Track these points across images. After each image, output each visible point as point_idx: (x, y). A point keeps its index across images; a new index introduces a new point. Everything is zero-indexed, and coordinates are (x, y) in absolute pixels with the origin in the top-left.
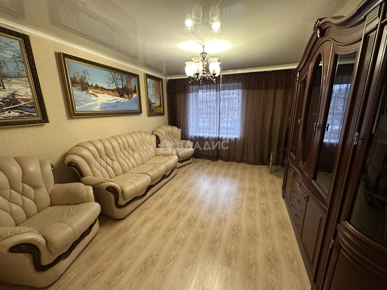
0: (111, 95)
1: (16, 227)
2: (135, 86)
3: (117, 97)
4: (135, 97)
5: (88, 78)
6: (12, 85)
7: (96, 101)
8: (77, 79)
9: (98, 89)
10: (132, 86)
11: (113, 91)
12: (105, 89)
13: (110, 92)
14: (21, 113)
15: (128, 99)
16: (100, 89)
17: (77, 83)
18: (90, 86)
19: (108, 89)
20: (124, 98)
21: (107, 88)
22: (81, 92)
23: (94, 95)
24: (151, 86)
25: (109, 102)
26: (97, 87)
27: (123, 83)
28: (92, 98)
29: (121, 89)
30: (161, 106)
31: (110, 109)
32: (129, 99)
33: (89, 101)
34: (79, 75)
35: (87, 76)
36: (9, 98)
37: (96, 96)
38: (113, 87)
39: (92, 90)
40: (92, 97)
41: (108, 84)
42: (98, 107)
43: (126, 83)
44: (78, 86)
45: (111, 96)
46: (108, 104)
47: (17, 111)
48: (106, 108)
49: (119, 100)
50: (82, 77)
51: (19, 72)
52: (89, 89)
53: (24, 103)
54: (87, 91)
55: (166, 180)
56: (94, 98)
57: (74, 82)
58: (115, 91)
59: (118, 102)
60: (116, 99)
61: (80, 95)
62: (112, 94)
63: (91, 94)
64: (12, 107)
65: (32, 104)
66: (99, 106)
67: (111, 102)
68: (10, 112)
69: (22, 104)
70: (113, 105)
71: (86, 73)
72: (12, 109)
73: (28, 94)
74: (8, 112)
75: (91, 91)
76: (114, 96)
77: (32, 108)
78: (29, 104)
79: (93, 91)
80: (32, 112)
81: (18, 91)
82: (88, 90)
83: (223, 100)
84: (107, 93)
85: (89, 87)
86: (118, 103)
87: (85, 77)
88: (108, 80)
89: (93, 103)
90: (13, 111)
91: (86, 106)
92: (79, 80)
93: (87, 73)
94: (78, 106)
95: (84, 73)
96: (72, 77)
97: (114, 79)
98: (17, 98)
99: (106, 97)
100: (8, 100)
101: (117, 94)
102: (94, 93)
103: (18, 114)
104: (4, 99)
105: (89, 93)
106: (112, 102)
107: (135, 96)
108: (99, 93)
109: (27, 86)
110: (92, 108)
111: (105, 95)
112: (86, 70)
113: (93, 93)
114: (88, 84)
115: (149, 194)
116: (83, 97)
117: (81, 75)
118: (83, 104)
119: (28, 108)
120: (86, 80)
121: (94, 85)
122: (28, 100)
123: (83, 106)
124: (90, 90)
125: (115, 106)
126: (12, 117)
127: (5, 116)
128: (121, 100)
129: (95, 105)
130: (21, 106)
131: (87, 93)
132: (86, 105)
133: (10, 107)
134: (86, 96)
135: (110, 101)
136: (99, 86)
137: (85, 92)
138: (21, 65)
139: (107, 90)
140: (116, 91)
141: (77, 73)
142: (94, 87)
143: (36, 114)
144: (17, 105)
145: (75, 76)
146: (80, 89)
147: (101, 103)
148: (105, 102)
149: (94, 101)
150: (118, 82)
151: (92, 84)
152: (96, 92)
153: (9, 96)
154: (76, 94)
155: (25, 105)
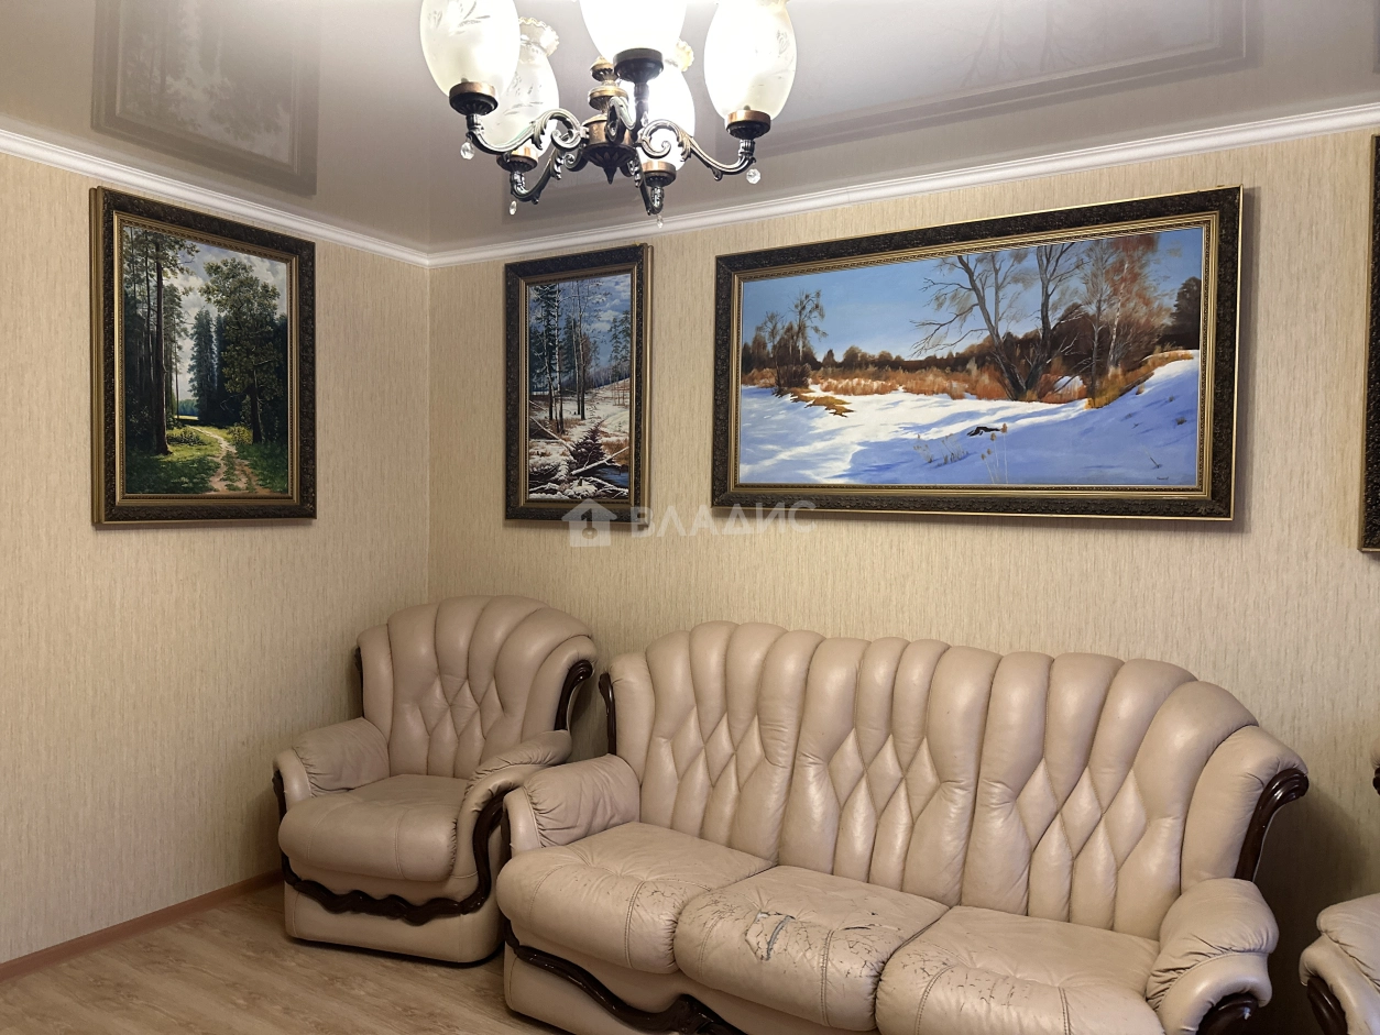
0: (933, 393)
2: (1190, 294)
3: (980, 398)
4: (1180, 383)
5: (816, 330)
6: (598, 406)
7: (833, 433)
8: (765, 346)
9: (858, 371)
10: (1147, 303)
11: (954, 365)
12: (898, 364)
13: (931, 378)
15: (1083, 404)
16: (871, 369)
17: (764, 362)
18: (816, 366)
19: (922, 358)
20: (1041, 398)
21: (913, 359)
22: (774, 399)
23: (829, 404)
25: (912, 436)
26: (854, 364)
27: (1051, 300)
28: (816, 422)
29: (1028, 342)
31: (913, 478)
32: (1095, 405)
33: (799, 439)
34: (779, 326)
35: (813, 321)
36: (587, 444)
37: (840, 412)
38: (964, 339)
39: (825, 384)
40: (819, 416)
41: (921, 335)
42: (843, 466)
43: (1083, 288)
44: (763, 377)
45: (934, 399)
46: (911, 449)
47: (593, 479)
48: (887, 468)
49: (997, 416)
50: (790, 329)
51: (616, 367)
52: (810, 380)
53: (609, 457)
54: (799, 390)
56: (826, 421)
57: (753, 361)
58: (972, 366)
59: (979, 430)
60: (972, 415)
61: (767, 413)
62: (947, 384)
63: (818, 402)
64: (587, 468)
65: (625, 458)
66: (849, 457)
67: (923, 437)
68: (580, 484)
69: (605, 461)
70: (936, 454)
71: (808, 308)
72: (586, 474)
73: (622, 429)
74: (578, 481)
75: (817, 391)
76: (955, 397)
77: (623, 472)
78: (619, 460)
79: (826, 390)
80: (620, 483)
81: (605, 423)
82: (807, 386)
84: (911, 384)
85: (812, 373)
86: (986, 435)
87: (802, 328)
88: (934, 305)
89: (819, 446)
90: (586, 480)
91: (784, 461)
92: (774, 347)
93: (817, 307)
94: (749, 462)
95: (804, 308)
96: (750, 344)
97: (974, 288)
98: (600, 442)
99: (900, 409)
100: (583, 450)
101: (985, 379)
102: (829, 394)
103: (592, 489)
104: (579, 446)
105: (806, 399)
106: (932, 435)
108: (859, 390)
109: (623, 405)
110: (808, 472)
111: (899, 395)
112: (813, 295)
113: (826, 398)
114: (809, 357)
116: (778, 421)
117: (787, 325)
118: (772, 454)
119: (613, 472)
120: (805, 338)
121: (839, 357)
122: (619, 447)
123: (767, 463)
124: (812, 387)
125: (954, 459)
126: (582, 496)
127: (572, 493)
129: (825, 456)
130: (603, 466)
131: (801, 399)
132: (784, 455)
133: (583, 469)
134: (791, 414)
135: (928, 427)
136: (864, 356)
137: (788, 398)
139: (912, 367)
140: (980, 366)
141: (772, 318)
142: (839, 365)
143: (627, 490)
144: (596, 464)
145: (763, 334)
146: (772, 386)
147: (859, 444)
148: (884, 437)
149: (822, 437)
150: (1003, 305)
151: (830, 353)
152: (846, 391)
153: (587, 438)
154: (751, 412)
155: (609, 461)
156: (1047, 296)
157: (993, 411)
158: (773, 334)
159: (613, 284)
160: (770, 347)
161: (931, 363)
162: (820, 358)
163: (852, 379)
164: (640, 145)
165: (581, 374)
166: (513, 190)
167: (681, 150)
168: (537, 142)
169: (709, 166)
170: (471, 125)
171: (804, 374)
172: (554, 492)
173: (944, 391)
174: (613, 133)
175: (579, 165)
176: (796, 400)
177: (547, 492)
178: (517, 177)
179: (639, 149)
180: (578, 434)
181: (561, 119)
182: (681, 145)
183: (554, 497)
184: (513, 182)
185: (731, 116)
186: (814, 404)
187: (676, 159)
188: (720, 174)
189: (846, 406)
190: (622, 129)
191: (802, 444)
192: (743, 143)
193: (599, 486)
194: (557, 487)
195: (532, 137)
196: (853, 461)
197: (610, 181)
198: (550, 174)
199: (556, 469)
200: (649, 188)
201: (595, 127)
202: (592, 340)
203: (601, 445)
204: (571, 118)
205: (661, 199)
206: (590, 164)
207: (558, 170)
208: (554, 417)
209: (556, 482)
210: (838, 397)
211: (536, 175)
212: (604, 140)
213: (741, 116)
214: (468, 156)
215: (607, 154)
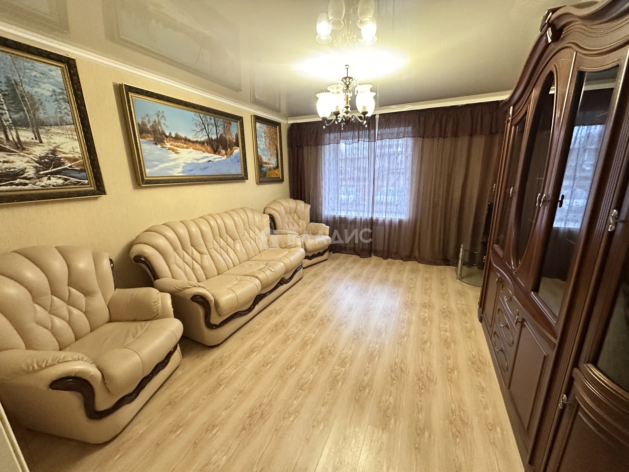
0: (199, 150)
1: (61, 352)
2: (237, 135)
3: (208, 153)
4: (237, 154)
5: (165, 125)
6: (52, 137)
7: (176, 159)
8: (146, 126)
9: (179, 141)
10: (232, 136)
11: (202, 143)
12: (189, 141)
13: (197, 146)
14: (66, 180)
15: (225, 156)
16: (183, 141)
17: (148, 132)
18: (167, 137)
19: (195, 140)
20: (219, 155)
21: (193, 140)
22: (154, 146)
23: (173, 150)
24: (263, 134)
25: (196, 161)
26: (177, 138)
27: (218, 131)
28: (170, 156)
29: (214, 140)
30: (277, 167)
31: (198, 173)
32: (227, 157)
33: (165, 161)
34: (151, 119)
35: (162, 121)
36: (48, 157)
37: (176, 153)
38: (203, 137)
39: (170, 143)
40: (171, 153)
41: (194, 133)
42: (180, 170)
43: (222, 130)
44: (148, 137)
45: (199, 152)
46: (196, 165)
47: (59, 176)
48: (191, 170)
50: (155, 122)
51: (61, 117)
52: (165, 141)
53: (69, 165)
54: (162, 144)
55: (285, 287)
56: (173, 155)
57: (143, 131)
58: (205, 144)
59: (209, 161)
60: (207, 157)
61: (152, 151)
62: (201, 148)
63: (169, 149)
64: (53, 170)
65: (82, 166)
66: (181, 167)
68: (49, 179)
69: (66, 167)
70: (203, 167)
71: (161, 116)
72: (52, 174)
73: (76, 151)
74: (47, 178)
75: (168, 145)
76: (203, 152)
77: (82, 172)
78: (77, 166)
79: (171, 145)
80: (81, 178)
81: (61, 146)
82: (165, 143)
83: (379, 156)
84: (194, 147)
85: (166, 139)
86: (211, 162)
87: (159, 123)
88: (195, 126)
89: (172, 163)
90: (54, 177)
91: (161, 168)
92: (150, 126)
93: (163, 116)
94: (149, 168)
95: (159, 115)
96: (140, 124)
97: (203, 124)
98: (60, 156)
99: (192, 154)
100: (46, 160)
101: (209, 148)
102: (172, 147)
103: (61, 181)
104: (41, 158)
105: (165, 148)
106: (200, 162)
107: (237, 151)
108: (181, 147)
109: (73, 138)
110: (170, 172)
111: (191, 150)
112: (161, 112)
114: (164, 133)
115: (257, 308)
116: (157, 154)
117: (154, 120)
118: (157, 166)
119: (75, 172)
120: (161, 126)
121: (173, 135)
122: (75, 160)
123: (156, 169)
124: (166, 143)
125: (206, 168)
126: (53, 186)
127: (43, 184)
128: (215, 159)
129: (175, 167)
130: (66, 169)
132: (162, 166)
133: (49, 171)
134: (161, 152)
135: (198, 160)
136: (180, 136)
137: (159, 146)
138: (65, 106)
139: (193, 142)
140: (207, 144)
141: (147, 115)
142: (173, 138)
143: (87, 181)
144: (60, 168)
145: (145, 121)
146: (152, 141)
147: (184, 163)
148: (189, 162)
149: (172, 160)
150: (209, 130)
151: (170, 133)
153: (48, 154)
154: (146, 149)
155: (70, 167)
157: (211, 157)
158: (149, 121)
159: (46, 70)
160: (148, 126)
161: (197, 142)
162: (168, 134)
163: (178, 143)
165: (32, 116)
171: (163, 139)
172: (26, 184)
173: (201, 150)
176: (162, 147)
177: (17, 185)
180: (39, 151)
183: (26, 187)
186: (168, 149)
189: (178, 151)
191: (167, 162)
194: (27, 181)
196: (183, 168)
199: (23, 171)
202: (36, 98)
203: (61, 158)
208: (11, 139)
210: (176, 148)
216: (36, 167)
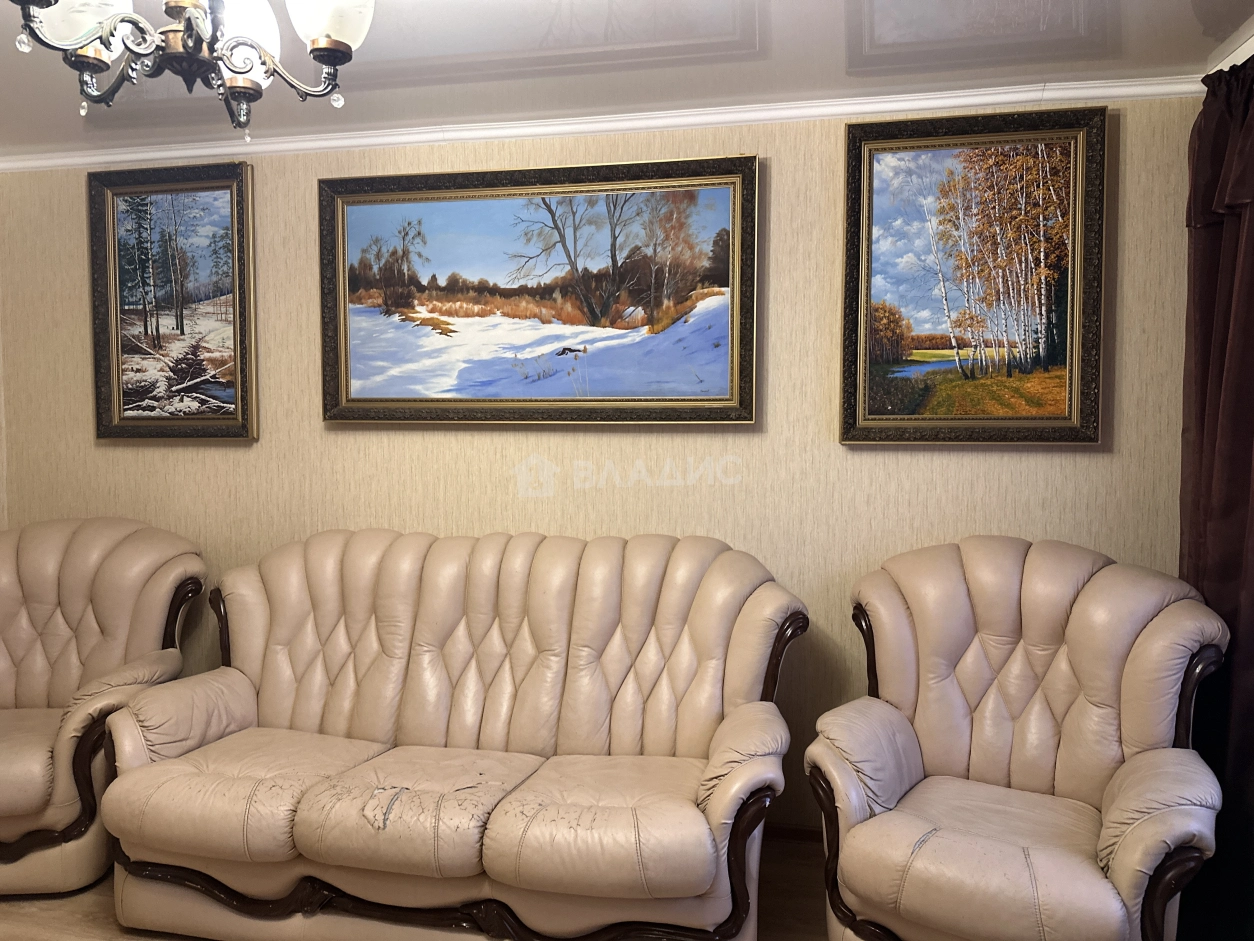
0: (526, 317)
2: (722, 241)
3: (564, 323)
4: (715, 314)
5: (420, 255)
6: (198, 322)
7: (439, 351)
8: (371, 268)
9: (460, 295)
10: (691, 248)
11: (542, 293)
12: (495, 291)
13: (524, 304)
15: (645, 330)
16: (472, 294)
17: (369, 284)
18: (421, 289)
20: (613, 324)
21: (508, 287)
22: (382, 319)
23: (436, 325)
25: (510, 355)
26: (455, 288)
27: (618, 241)
28: (424, 341)
29: (601, 276)
31: (512, 392)
32: (652, 331)
33: (408, 357)
34: (384, 250)
35: (416, 247)
36: (188, 359)
37: (445, 332)
38: (548, 273)
39: (431, 306)
40: (427, 335)
42: (450, 381)
44: (370, 297)
45: (527, 322)
46: (509, 366)
47: (195, 395)
48: (489, 383)
49: (579, 339)
50: (394, 253)
51: (217, 282)
52: (416, 302)
53: (213, 373)
54: (406, 310)
56: (434, 340)
57: (359, 281)
58: (557, 295)
59: (565, 351)
60: (558, 338)
61: (376, 331)
62: (537, 310)
63: (424, 322)
64: (189, 383)
65: (231, 374)
66: (456, 373)
67: (519, 356)
68: (182, 400)
69: (208, 377)
70: (531, 371)
71: (411, 234)
72: (187, 390)
73: (226, 345)
74: (179, 397)
75: (422, 312)
76: (544, 322)
78: (224, 376)
79: (431, 311)
80: (226, 399)
81: (207, 338)
82: (413, 307)
84: (507, 309)
85: (418, 295)
86: (571, 355)
87: (406, 253)
88: (523, 240)
89: (427, 363)
90: (188, 397)
91: (394, 378)
92: (380, 269)
93: (419, 234)
94: (360, 378)
95: (407, 234)
96: (356, 265)
97: (556, 227)
98: (202, 357)
99: (499, 331)
100: (184, 366)
101: (569, 307)
102: (435, 315)
103: (195, 405)
104: (178, 362)
105: (413, 320)
106: (527, 354)
108: (461, 313)
109: (226, 320)
110: (418, 388)
111: (497, 318)
112: (415, 223)
113: (432, 319)
114: (414, 281)
116: (387, 340)
117: (391, 249)
118: (382, 370)
120: (409, 262)
121: (442, 282)
122: (223, 362)
123: (378, 378)
124: (418, 308)
125: (546, 375)
126: (184, 413)
127: (172, 409)
128: (593, 341)
129: (435, 372)
131: (408, 319)
132: (395, 371)
133: (184, 385)
134: (400, 333)
135: (523, 348)
136: (464, 281)
137: (396, 318)
139: (507, 294)
140: (564, 295)
141: (377, 241)
142: (442, 289)
143: (233, 406)
144: (198, 380)
145: (368, 256)
146: (379, 306)
147: (464, 362)
148: (485, 356)
149: (429, 355)
150: (580, 244)
151: (434, 278)
152: (449, 313)
153: (188, 354)
154: (360, 330)
155: (213, 377)
156: (615, 238)
157: (576, 335)
158: (378, 256)
159: (211, 200)
160: (375, 269)
161: (523, 291)
162: (425, 282)
163: (455, 302)
164: (221, 59)
165: (179, 289)
166: (82, 91)
167: (264, 68)
168: (107, 44)
169: (292, 86)
170: (27, 17)
171: (410, 296)
172: (153, 409)
173: (535, 316)
174: (190, 43)
175: (156, 72)
176: (403, 320)
177: (144, 409)
178: (87, 78)
179: (220, 63)
180: (177, 350)
181: (135, 24)
182: (264, 63)
183: (152, 414)
184: (83, 83)
185: (313, 42)
186: (421, 324)
187: (259, 77)
188: (305, 96)
189: (451, 327)
190: (199, 41)
191: (410, 361)
192: (326, 69)
193: (203, 402)
194: (156, 404)
195: (100, 38)
197: (190, 90)
198: (124, 78)
199: (153, 385)
200: (234, 103)
201: (171, 35)
202: (189, 255)
203: (203, 360)
204: (144, 24)
205: (248, 114)
206: (167, 72)
207: (134, 75)
208: (149, 332)
209: (154, 398)
210: (443, 318)
211: (109, 78)
212: (181, 50)
213: (323, 43)
214: (26, 49)
215: (184, 64)
216: (168, 379)
